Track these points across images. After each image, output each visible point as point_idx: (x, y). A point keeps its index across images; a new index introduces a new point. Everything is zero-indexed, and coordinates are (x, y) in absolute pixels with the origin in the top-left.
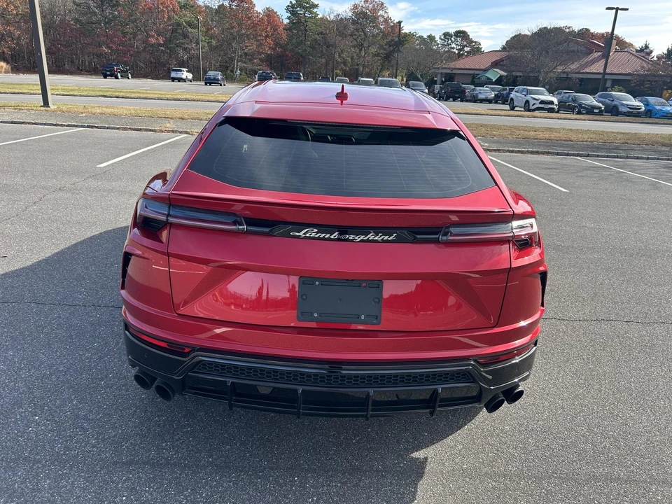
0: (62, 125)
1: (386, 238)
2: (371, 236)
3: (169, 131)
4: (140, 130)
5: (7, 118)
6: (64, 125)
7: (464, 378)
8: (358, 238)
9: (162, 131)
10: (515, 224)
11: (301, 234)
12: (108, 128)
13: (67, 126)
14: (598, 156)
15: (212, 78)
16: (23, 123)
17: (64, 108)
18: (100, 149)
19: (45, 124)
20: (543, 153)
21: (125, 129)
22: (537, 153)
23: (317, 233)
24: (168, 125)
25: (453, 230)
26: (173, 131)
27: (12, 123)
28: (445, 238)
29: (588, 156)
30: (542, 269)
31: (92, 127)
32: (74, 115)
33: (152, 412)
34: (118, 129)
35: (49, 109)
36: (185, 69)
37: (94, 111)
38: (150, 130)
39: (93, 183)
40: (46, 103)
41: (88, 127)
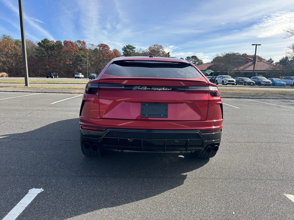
0: (34, 92)
1: (168, 89)
2: (164, 89)
3: (77, 93)
4: (65, 93)
5: (11, 90)
6: (35, 92)
7: (196, 137)
8: (160, 90)
9: (74, 93)
10: (210, 87)
11: (142, 89)
12: (52, 93)
13: (36, 92)
14: (252, 98)
15: (92, 76)
16: (18, 92)
17: (34, 87)
18: (51, 98)
19: (27, 92)
20: (230, 98)
21: (59, 93)
22: (228, 98)
23: (147, 88)
24: (77, 91)
25: (190, 87)
26: (79, 93)
27: (13, 92)
28: (187, 89)
29: (248, 98)
30: (220, 102)
31: (46, 92)
32: (38, 88)
33: (86, 165)
34: (56, 93)
35: (28, 87)
36: (81, 73)
37: (46, 87)
38: (69, 93)
39: (50, 108)
40: (26, 85)
41: (44, 92)
